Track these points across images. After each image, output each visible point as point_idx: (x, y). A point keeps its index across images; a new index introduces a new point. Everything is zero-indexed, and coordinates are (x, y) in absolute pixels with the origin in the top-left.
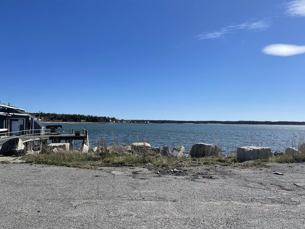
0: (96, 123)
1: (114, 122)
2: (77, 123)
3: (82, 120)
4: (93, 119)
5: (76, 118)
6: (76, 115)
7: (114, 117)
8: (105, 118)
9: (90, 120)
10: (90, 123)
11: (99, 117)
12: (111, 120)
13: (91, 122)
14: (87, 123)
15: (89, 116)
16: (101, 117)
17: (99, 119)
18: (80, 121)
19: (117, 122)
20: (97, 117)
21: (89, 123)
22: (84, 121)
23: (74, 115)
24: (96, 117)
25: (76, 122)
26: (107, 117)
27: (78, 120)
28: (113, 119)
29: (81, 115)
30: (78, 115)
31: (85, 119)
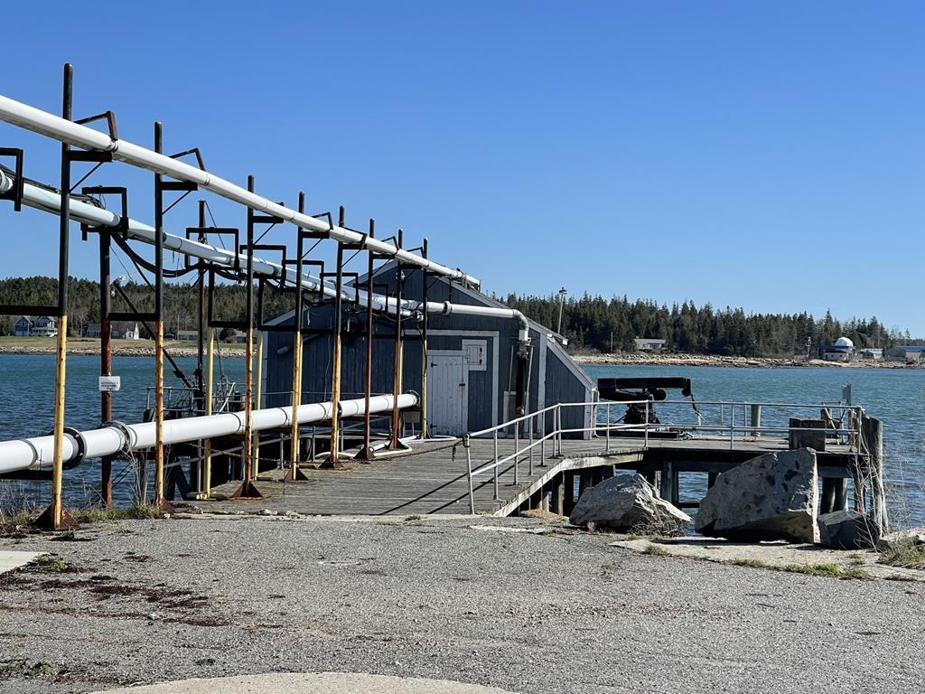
0: (742, 360)
1: (877, 353)
2: (609, 358)
3: (641, 343)
4: (722, 331)
5: (598, 324)
6: (600, 303)
7: (874, 324)
8: (802, 323)
9: (694, 339)
10: (697, 359)
11: (756, 319)
12: (849, 343)
13: (707, 353)
14: (678, 361)
15: (689, 311)
16: (775, 319)
17: (758, 331)
18: (629, 348)
19: (900, 356)
20: (747, 315)
21: (692, 360)
22: (654, 346)
23: (585, 303)
24: (739, 314)
25: (605, 350)
26: (818, 317)
27: (617, 338)
28: (866, 334)
29: (632, 301)
30: (614, 303)
31: (663, 329)
